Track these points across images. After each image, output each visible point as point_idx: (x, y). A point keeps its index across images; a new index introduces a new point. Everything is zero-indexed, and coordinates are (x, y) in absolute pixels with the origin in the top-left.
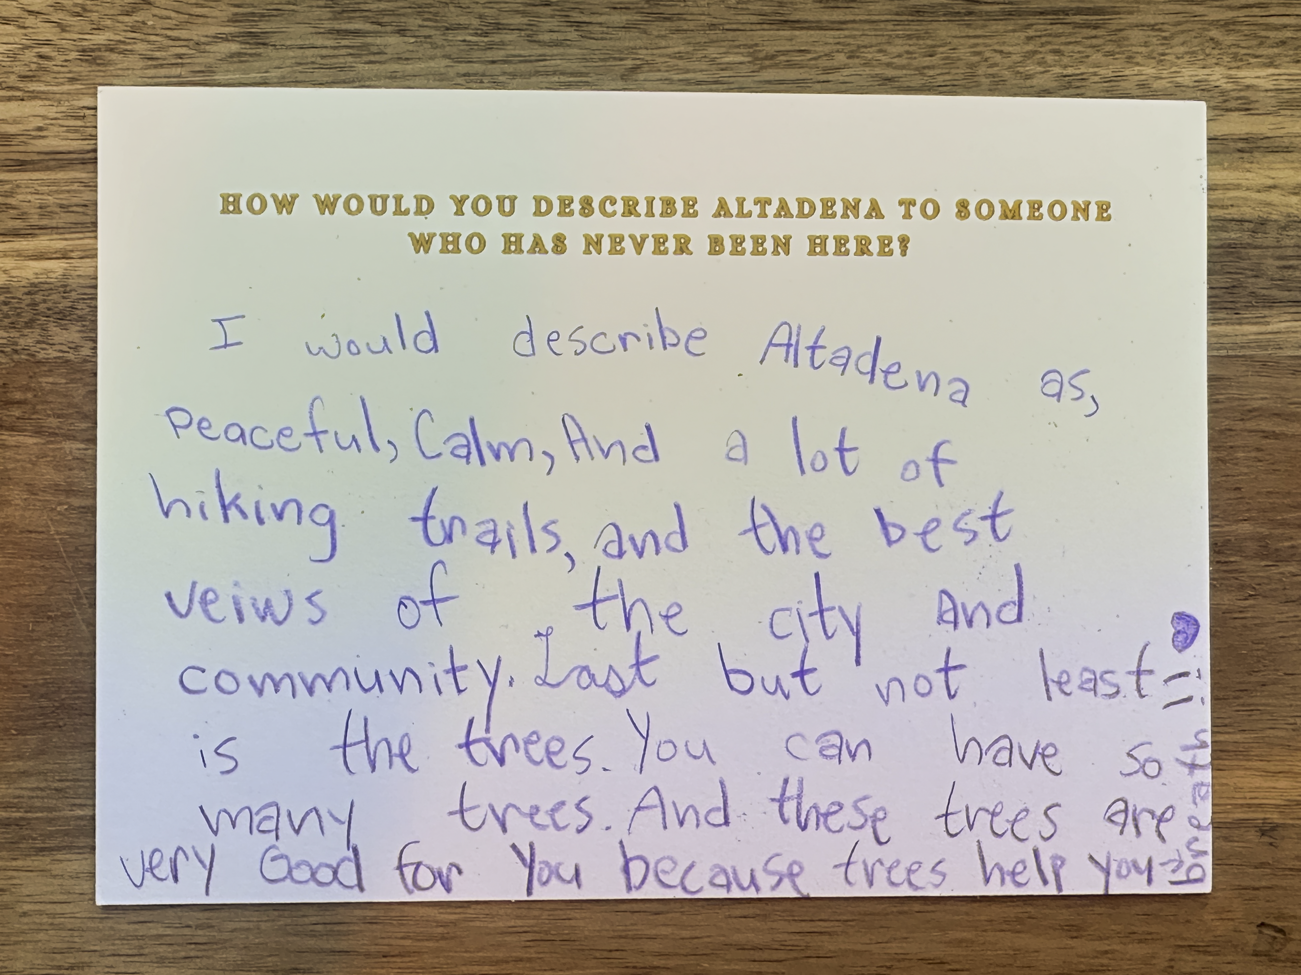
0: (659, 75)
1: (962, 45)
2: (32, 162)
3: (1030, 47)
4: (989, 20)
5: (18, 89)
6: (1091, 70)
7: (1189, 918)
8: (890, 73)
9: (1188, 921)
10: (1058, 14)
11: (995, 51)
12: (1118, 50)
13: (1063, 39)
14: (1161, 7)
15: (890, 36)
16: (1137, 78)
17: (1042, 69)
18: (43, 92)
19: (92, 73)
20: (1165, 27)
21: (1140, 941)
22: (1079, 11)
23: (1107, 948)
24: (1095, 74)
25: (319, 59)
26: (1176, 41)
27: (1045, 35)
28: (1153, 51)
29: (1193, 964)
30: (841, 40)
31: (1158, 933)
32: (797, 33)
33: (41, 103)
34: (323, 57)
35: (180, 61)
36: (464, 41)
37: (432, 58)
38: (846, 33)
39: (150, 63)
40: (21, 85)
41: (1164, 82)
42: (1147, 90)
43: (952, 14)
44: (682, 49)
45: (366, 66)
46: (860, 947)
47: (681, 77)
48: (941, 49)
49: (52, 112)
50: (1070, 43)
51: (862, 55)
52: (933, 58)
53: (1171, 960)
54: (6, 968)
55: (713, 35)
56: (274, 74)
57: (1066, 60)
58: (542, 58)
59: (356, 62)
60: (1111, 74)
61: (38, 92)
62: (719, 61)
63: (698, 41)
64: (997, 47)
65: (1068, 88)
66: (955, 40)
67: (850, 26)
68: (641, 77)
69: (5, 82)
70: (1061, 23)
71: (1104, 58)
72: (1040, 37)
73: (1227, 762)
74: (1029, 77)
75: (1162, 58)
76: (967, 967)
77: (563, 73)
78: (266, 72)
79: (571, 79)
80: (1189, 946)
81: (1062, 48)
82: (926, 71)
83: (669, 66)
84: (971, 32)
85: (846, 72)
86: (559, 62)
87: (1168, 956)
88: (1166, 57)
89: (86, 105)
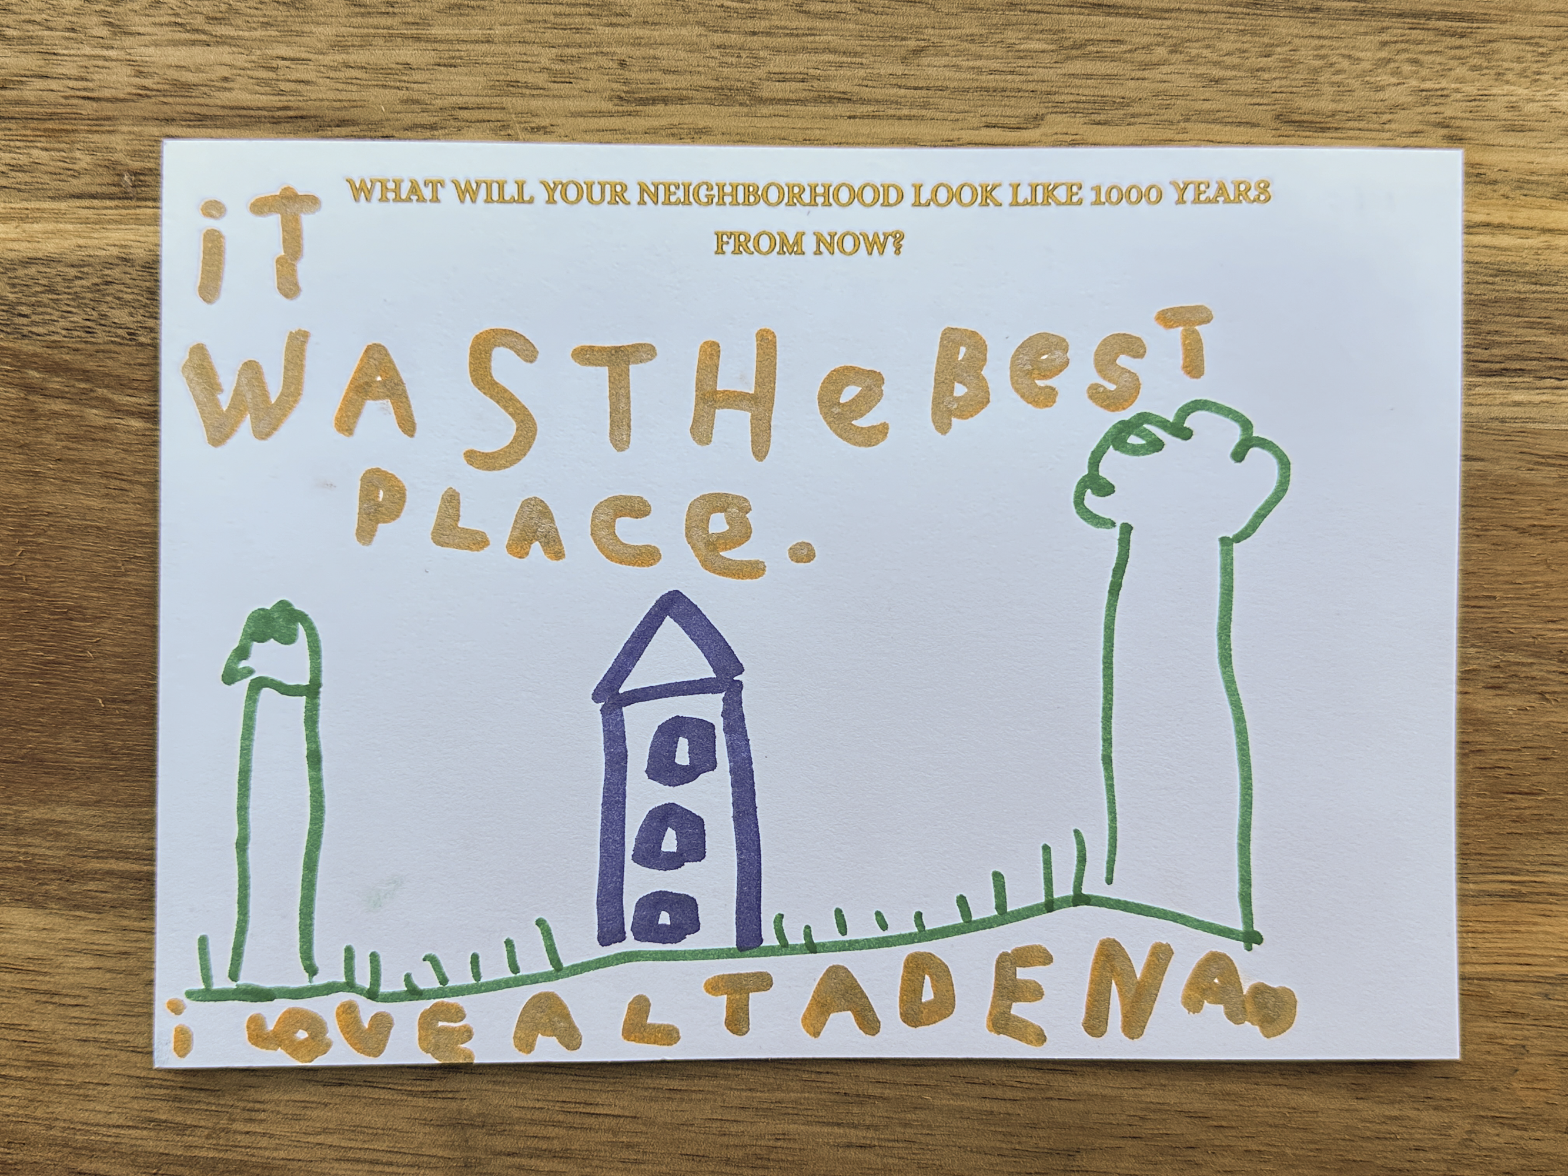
0: (944, 60)
1: (1305, 46)
2: (213, 118)
3: (1383, 54)
4: (1338, 19)
5: (204, 32)
6: (1453, 86)
7: (1495, 1085)
8: (1217, 73)
9: (1494, 1089)
10: (1419, 17)
11: (1343, 56)
12: (1485, 64)
13: (1421, 47)
14: (1540, 17)
15: (1221, 30)
16: (1506, 98)
17: (1394, 80)
18: (232, 38)
19: (291, 19)
20: (1542, 41)
21: (1436, 1108)
22: (1444, 16)
23: (1396, 1113)
24: (1457, 91)
25: (552, 17)
26: (1555, 58)
27: (1402, 42)
28: (1524, 70)
29: (1496, 1138)
30: (1163, 32)
31: (1456, 1099)
32: (1110, 19)
33: (227, 49)
34: (555, 14)
35: (391, 10)
36: (722, 6)
37: (684, 24)
38: (1169, 23)
39: (357, 10)
40: (207, 28)
41: (1539, 104)
42: (1517, 113)
43: (1294, 8)
44: (975, 31)
45: (607, 28)
46: (1108, 1092)
47: (971, 63)
48: (1279, 49)
49: (241, 60)
50: (1430, 52)
51: (1186, 50)
52: (1270, 59)
53: (1469, 1132)
54: (128, 1042)
55: (1014, 15)
56: (499, 31)
57: (1424, 72)
58: (811, 32)
59: (594, 24)
60: (1475, 92)
61: (227, 37)
62: (1017, 47)
63: (995, 21)
64: (1346, 52)
65: (1424, 105)
66: (1297, 41)
67: (1173, 15)
68: (925, 61)
69: (190, 24)
70: (1423, 29)
71: (1470, 72)
72: (1396, 42)
73: (1554, 907)
74: (1380, 89)
75: (1538, 77)
76: (1234, 1124)
77: (834, 51)
78: (490, 29)
79: (845, 59)
80: (1493, 1117)
81: (1420, 57)
82: (1259, 74)
83: (958, 51)
84: (1315, 31)
85: (1165, 69)
86: (830, 38)
87: (1468, 1127)
88: (1542, 77)
89: (280, 54)
